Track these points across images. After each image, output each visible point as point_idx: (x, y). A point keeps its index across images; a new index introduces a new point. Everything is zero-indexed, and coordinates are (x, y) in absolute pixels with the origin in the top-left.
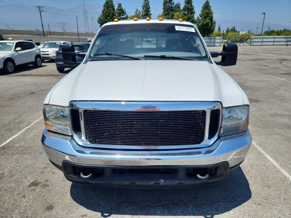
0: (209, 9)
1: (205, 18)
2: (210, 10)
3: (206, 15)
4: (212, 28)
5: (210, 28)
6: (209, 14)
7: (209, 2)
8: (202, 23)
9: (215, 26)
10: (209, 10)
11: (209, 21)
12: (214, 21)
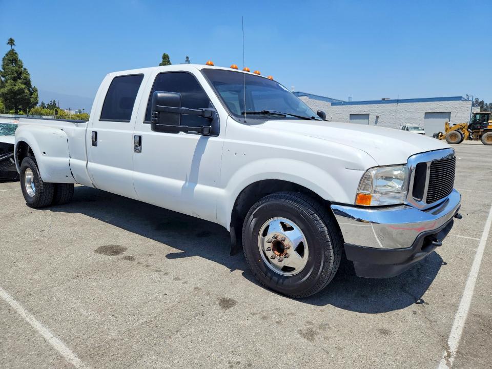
0: (20, 65)
1: (15, 79)
2: (22, 67)
3: (16, 75)
4: (32, 100)
5: (29, 100)
6: (21, 73)
7: (16, 53)
8: (9, 88)
9: (37, 95)
10: (19, 68)
11: (23, 86)
12: (33, 87)
